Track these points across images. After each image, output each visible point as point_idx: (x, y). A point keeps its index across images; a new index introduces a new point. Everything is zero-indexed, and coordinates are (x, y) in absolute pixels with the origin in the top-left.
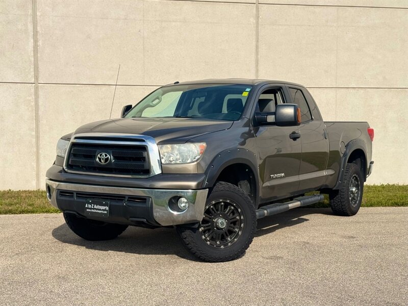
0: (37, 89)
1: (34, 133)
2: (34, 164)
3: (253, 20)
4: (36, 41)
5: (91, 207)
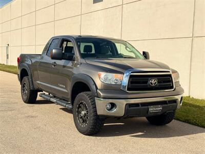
5: (152, 109)
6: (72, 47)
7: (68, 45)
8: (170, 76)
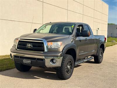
5: (25, 61)
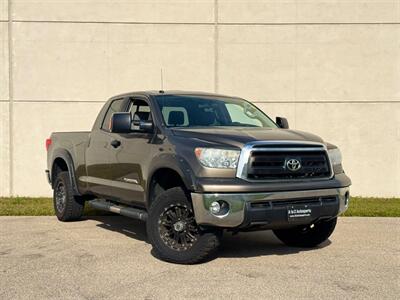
0: (11, 106)
1: (8, 146)
2: (8, 173)
3: (211, 39)
4: (11, 63)
5: (293, 212)
6: (148, 113)
7: (140, 110)
8: (324, 153)
